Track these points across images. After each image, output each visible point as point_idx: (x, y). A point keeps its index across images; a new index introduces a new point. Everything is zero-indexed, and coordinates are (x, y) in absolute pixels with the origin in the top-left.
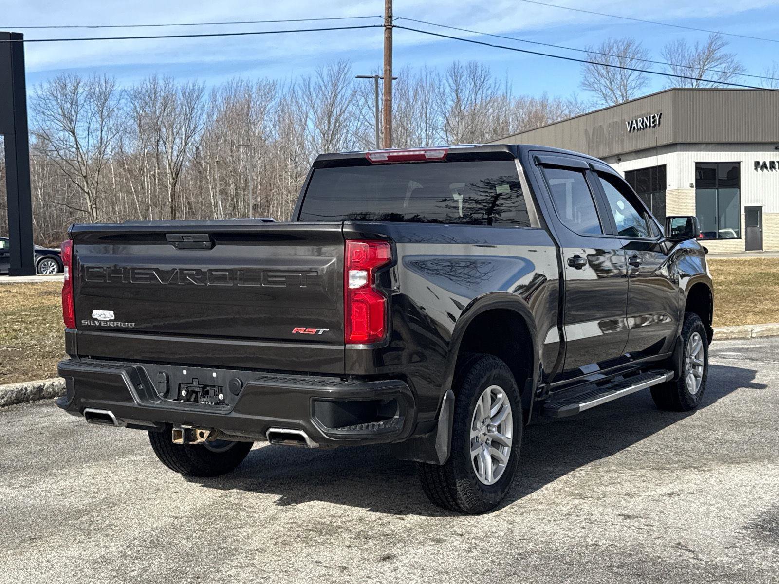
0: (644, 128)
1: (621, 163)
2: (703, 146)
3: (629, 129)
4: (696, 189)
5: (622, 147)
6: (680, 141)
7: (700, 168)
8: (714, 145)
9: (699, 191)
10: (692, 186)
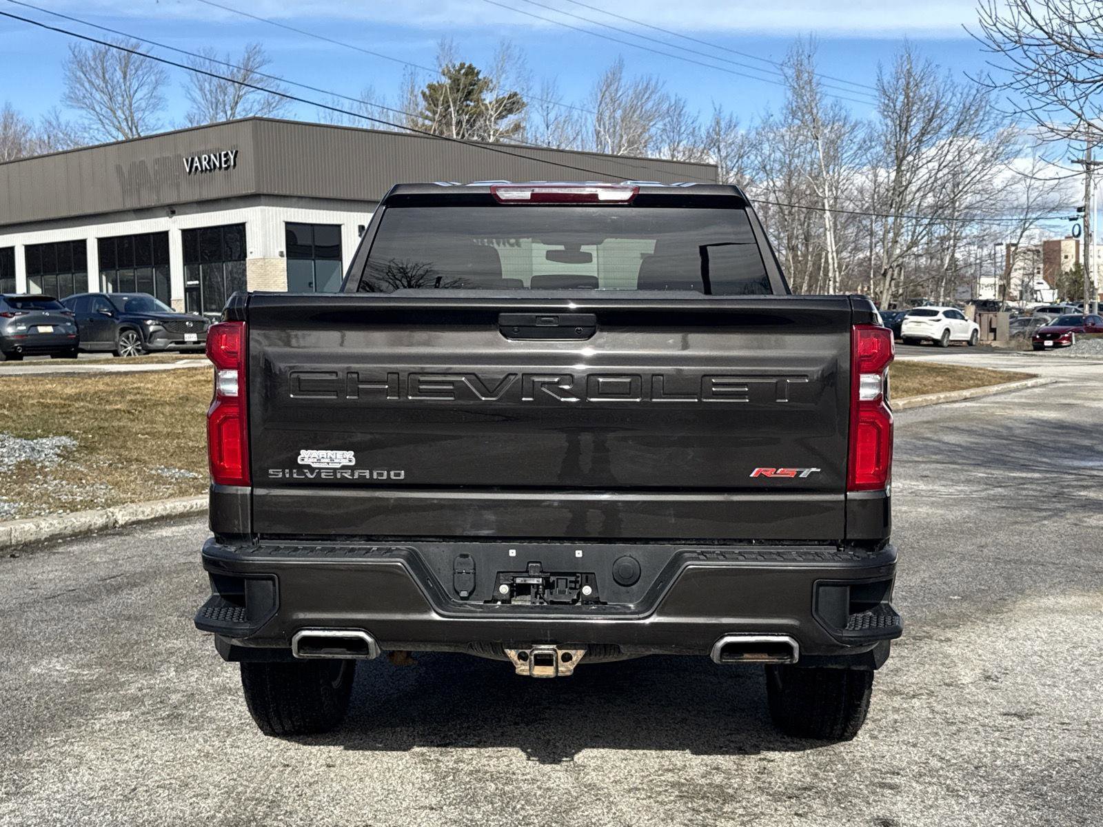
0: (211, 170)
1: (175, 218)
2: (294, 200)
3: (188, 170)
4: (287, 259)
5: (179, 195)
6: (265, 192)
7: (292, 230)
8: (307, 199)
9: (291, 261)
10: (281, 255)
